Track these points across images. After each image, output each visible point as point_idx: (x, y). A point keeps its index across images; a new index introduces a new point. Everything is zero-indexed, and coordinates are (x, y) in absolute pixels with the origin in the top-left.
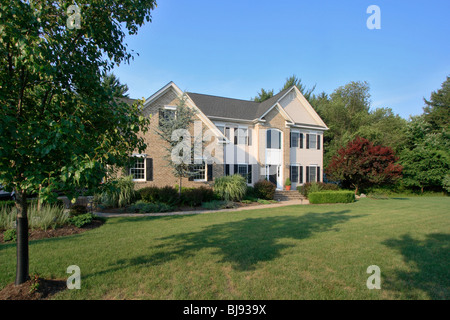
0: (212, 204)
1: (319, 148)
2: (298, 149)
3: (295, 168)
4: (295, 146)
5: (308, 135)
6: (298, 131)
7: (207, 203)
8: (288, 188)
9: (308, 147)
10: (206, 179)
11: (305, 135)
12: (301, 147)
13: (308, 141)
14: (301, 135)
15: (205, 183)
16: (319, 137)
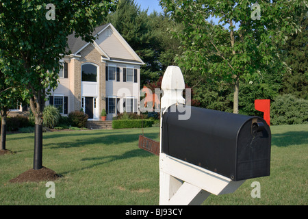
0: (28, 129)
1: (136, 81)
2: (115, 82)
3: (112, 100)
4: (112, 79)
5: (124, 70)
6: (115, 66)
7: (23, 128)
8: (103, 118)
9: (125, 81)
10: (21, 110)
11: (121, 69)
12: (118, 80)
13: (124, 74)
14: (118, 69)
15: (20, 113)
16: (136, 71)
